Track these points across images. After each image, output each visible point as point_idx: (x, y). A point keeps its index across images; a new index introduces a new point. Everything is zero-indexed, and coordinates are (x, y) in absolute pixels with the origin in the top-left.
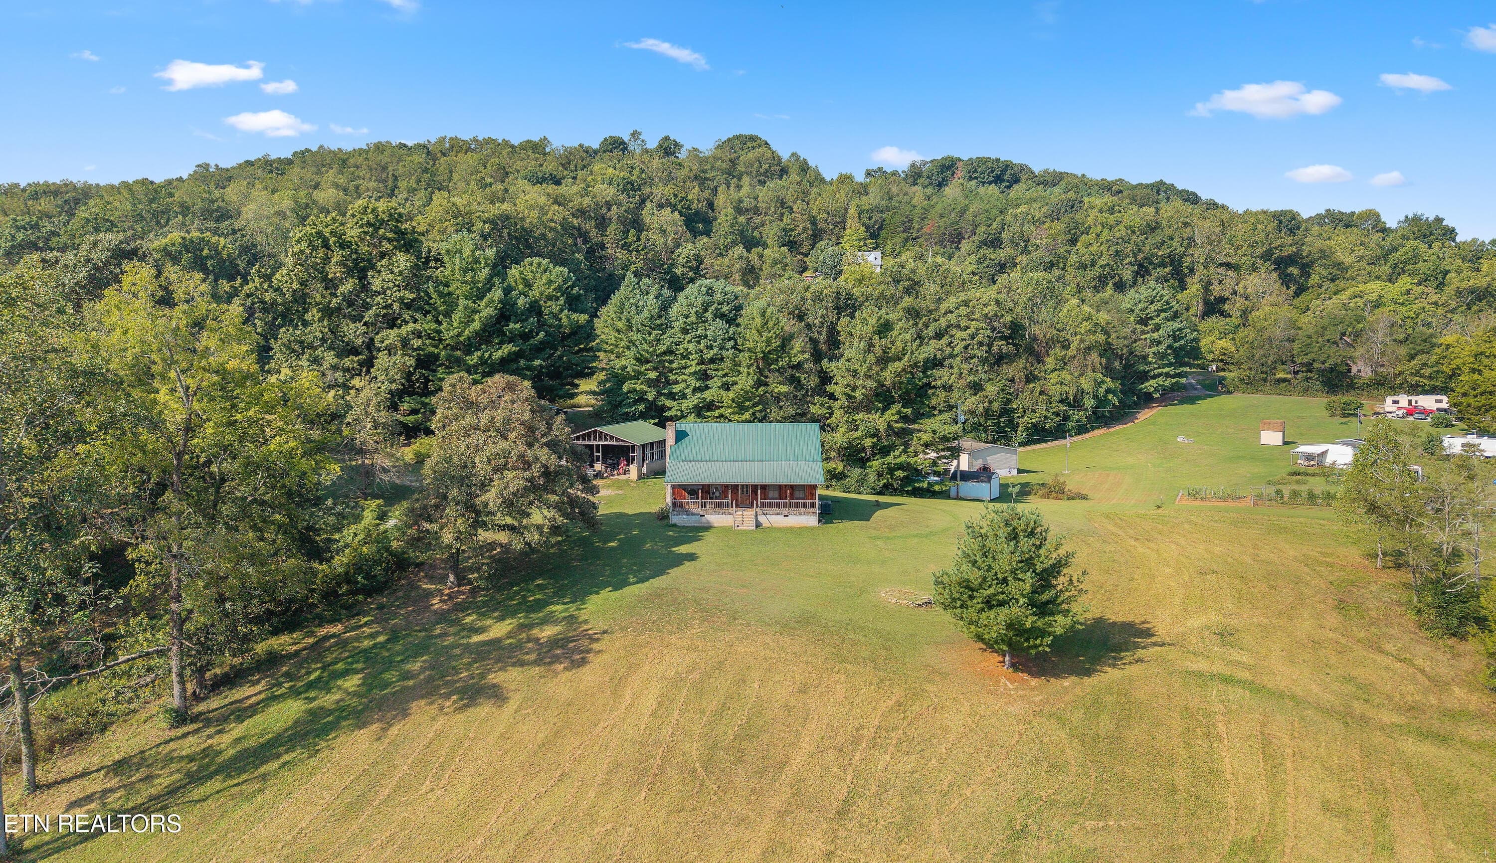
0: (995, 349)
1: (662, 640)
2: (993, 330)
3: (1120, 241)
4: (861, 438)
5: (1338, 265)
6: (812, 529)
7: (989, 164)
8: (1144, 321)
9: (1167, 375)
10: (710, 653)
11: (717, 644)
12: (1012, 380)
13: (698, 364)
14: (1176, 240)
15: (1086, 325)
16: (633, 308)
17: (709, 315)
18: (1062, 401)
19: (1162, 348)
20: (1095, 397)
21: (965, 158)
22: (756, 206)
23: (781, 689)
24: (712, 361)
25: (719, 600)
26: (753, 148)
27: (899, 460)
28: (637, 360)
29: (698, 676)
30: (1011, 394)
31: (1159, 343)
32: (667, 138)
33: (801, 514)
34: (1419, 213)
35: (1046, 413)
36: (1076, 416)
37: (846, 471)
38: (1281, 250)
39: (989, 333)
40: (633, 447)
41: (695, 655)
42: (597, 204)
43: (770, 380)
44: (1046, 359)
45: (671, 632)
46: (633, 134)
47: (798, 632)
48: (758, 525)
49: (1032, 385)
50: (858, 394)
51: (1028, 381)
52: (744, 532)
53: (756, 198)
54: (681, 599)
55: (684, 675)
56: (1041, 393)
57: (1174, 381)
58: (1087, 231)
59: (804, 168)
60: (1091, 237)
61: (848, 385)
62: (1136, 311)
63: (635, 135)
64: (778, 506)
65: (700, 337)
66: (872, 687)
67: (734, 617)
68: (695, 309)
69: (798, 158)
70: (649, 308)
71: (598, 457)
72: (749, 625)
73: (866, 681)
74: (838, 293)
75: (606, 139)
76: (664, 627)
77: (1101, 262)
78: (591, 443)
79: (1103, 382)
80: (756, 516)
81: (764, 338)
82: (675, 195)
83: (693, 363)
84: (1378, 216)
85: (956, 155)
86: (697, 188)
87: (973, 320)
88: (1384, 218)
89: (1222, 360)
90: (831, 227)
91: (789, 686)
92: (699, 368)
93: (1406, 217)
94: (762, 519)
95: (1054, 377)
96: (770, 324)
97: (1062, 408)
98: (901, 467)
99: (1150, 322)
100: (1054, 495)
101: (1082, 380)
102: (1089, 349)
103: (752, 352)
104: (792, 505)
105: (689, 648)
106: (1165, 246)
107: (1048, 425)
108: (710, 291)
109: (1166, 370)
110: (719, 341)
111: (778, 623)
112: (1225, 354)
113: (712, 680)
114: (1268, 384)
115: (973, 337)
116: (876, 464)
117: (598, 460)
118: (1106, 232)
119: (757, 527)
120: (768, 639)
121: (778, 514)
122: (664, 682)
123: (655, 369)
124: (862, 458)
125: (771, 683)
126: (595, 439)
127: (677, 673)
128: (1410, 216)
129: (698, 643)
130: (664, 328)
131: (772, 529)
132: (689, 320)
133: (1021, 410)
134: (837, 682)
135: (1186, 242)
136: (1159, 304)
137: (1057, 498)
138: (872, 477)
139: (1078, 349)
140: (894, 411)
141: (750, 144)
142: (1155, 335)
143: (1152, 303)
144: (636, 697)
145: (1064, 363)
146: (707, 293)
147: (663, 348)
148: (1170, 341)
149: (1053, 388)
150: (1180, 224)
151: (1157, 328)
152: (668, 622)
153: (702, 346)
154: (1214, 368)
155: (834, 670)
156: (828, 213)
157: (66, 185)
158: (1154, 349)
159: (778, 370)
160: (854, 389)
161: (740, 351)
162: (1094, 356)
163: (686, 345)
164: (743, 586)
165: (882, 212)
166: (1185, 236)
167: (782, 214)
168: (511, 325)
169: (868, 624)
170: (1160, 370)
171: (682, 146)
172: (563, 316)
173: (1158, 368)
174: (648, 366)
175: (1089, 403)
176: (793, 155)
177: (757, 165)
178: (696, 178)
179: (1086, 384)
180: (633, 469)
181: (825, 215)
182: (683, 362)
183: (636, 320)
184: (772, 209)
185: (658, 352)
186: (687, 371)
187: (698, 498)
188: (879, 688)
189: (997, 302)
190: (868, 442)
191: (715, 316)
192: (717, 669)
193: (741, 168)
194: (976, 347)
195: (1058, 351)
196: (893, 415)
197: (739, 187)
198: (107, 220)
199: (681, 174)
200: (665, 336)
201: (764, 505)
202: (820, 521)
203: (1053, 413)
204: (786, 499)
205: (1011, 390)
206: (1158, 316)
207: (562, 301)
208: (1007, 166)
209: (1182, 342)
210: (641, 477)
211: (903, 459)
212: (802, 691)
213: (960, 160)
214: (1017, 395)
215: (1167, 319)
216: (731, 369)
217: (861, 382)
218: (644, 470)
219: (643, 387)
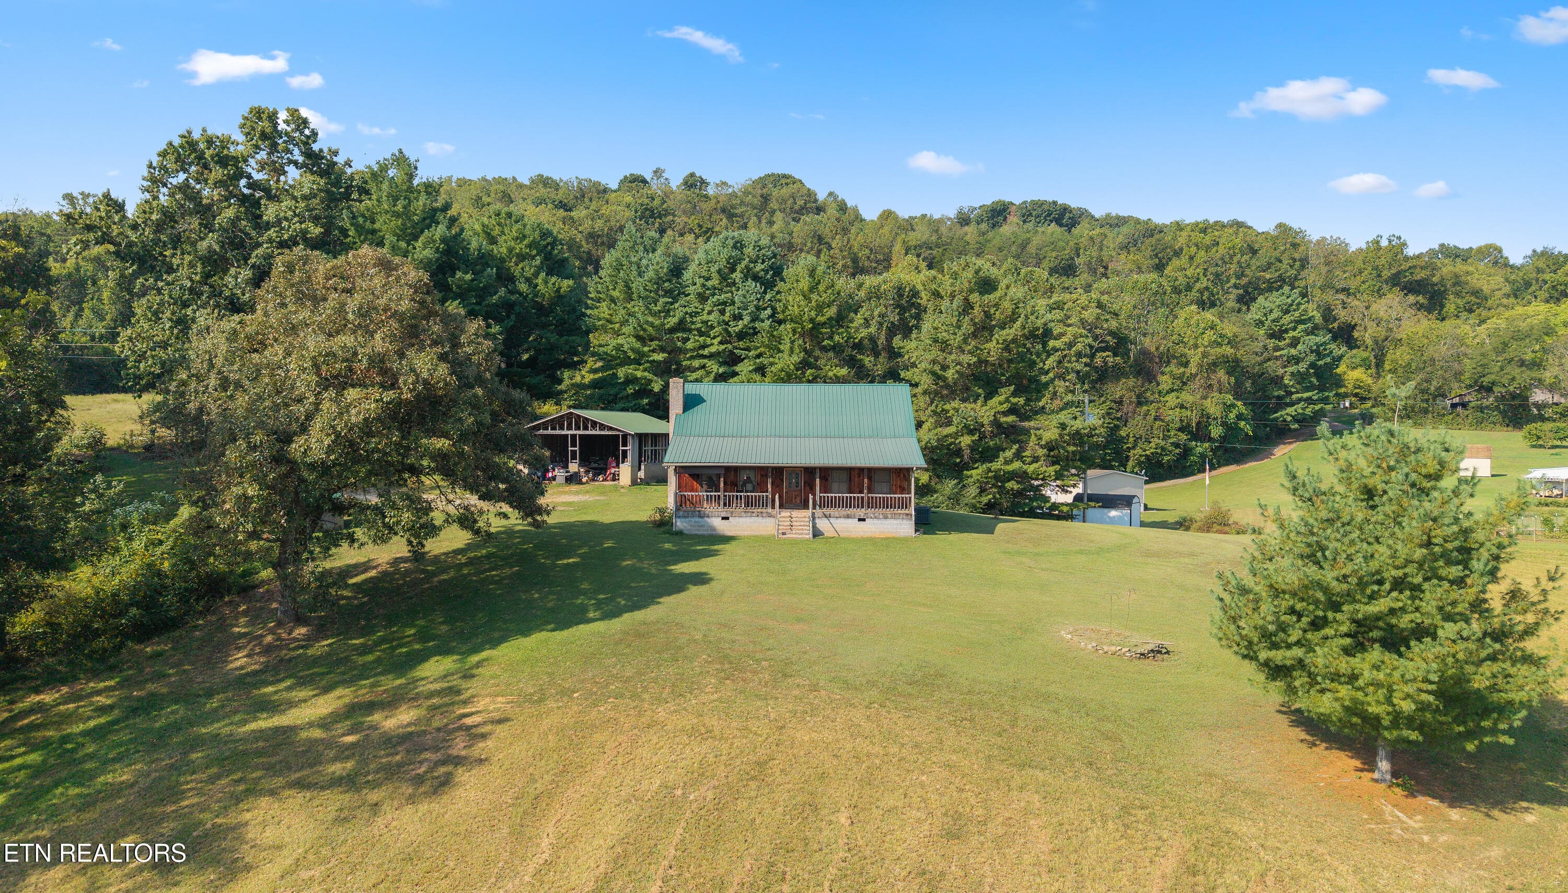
0: (1098, 361)
1: (639, 715)
2: (1096, 338)
3: (1220, 263)
4: (956, 435)
5: (1476, 293)
6: (905, 540)
7: (1046, 207)
8: (1277, 335)
9: (1309, 401)
10: (737, 742)
11: (753, 725)
12: (1120, 402)
13: (721, 343)
14: (1285, 262)
15: (1210, 335)
16: (634, 268)
17: (737, 276)
18: (1181, 429)
19: (1302, 367)
20: (1224, 424)
21: (1017, 202)
22: (790, 242)
23: (902, 829)
24: (741, 336)
25: (755, 643)
26: (787, 184)
27: (1010, 468)
28: (639, 338)
29: (710, 795)
30: (1118, 419)
31: (1297, 360)
32: (692, 175)
33: (886, 517)
34: (1550, 247)
35: (1162, 443)
36: (1201, 448)
37: (933, 483)
38: (1411, 274)
39: (1090, 340)
40: (625, 436)
41: (704, 748)
42: (611, 229)
43: (821, 362)
44: (1161, 378)
45: (660, 701)
46: (655, 172)
47: (918, 703)
48: (817, 533)
49: (1145, 408)
50: (950, 374)
51: (1140, 404)
52: (795, 543)
53: (791, 234)
54: (683, 640)
55: (679, 792)
56: (1156, 418)
57: (1317, 407)
58: (1178, 253)
59: (842, 207)
60: (1183, 261)
61: (934, 362)
62: (1267, 323)
63: (658, 173)
64: (848, 504)
65: (724, 303)
66: (1111, 825)
67: (784, 671)
68: (716, 267)
69: (836, 197)
70: (655, 267)
71: (574, 452)
72: (814, 688)
73: (1090, 808)
74: (900, 289)
75: (626, 177)
76: (645, 689)
77: (1198, 286)
78: (565, 432)
79: (1233, 406)
80: (814, 518)
81: (813, 303)
82: (700, 226)
83: (716, 341)
84: (1500, 251)
85: (1007, 199)
86: (724, 220)
87: (1069, 326)
88: (1506, 253)
89: (1356, 395)
90: (874, 265)
91: (918, 820)
92: (722, 347)
93: (1534, 251)
94: (822, 524)
95: (1171, 399)
96: (821, 288)
97: (1183, 437)
98: (1012, 476)
99: (1286, 336)
100: (1216, 527)
101: (1208, 403)
102: (1215, 364)
103: (796, 323)
104: (872, 504)
105: (693, 733)
106: (1272, 270)
107: (1166, 458)
108: (739, 245)
109: (1306, 395)
110: (751, 308)
111: (872, 684)
112: (1360, 387)
113: (742, 804)
114: (1430, 416)
115: (1070, 345)
116: (976, 473)
117: (574, 457)
118: (1202, 253)
119: (815, 536)
120: (858, 716)
121: (848, 517)
122: (634, 807)
123: (662, 349)
124: (956, 464)
125: (877, 813)
126: (569, 428)
127: (664, 785)
128: (1539, 250)
129: (713, 722)
130: (675, 295)
131: (838, 539)
132: (709, 284)
133: (1131, 440)
134: (1026, 812)
135: (1298, 263)
136: (1297, 314)
137: (1220, 532)
138: (973, 491)
139: (1200, 366)
140: (1002, 398)
141: (783, 181)
142: (1293, 352)
143: (1287, 312)
144: (565, 843)
145: (1183, 382)
146: (735, 247)
147: (672, 321)
148: (1313, 357)
149: (1171, 412)
150: (1288, 246)
151: (1294, 343)
152: (655, 680)
153: (727, 317)
154: (1347, 404)
155: (1013, 785)
156: (871, 250)
157: (25, 214)
158: (1290, 369)
159: (833, 348)
160: (945, 368)
161: (780, 322)
162: (1221, 374)
163: (705, 317)
164: (799, 620)
165: (931, 248)
166: (1297, 256)
167: (819, 252)
168: (459, 274)
169: (1052, 688)
170: (1299, 395)
171: (708, 184)
172: (539, 281)
173: (1297, 392)
174: (655, 344)
175: (1216, 431)
176: (831, 194)
177: (791, 200)
178: (724, 211)
179: (1213, 407)
180: (625, 471)
181: (867, 251)
182: (701, 339)
183: (637, 285)
184: (809, 245)
185: (667, 327)
186: (706, 352)
187: (718, 490)
188: (1127, 827)
189: (1100, 305)
190: (966, 441)
191: (745, 278)
192: (753, 778)
193: (774, 205)
194: (1074, 359)
195: (1173, 368)
196: (1001, 403)
197: (771, 223)
198: (43, 234)
199: (706, 207)
200: (677, 305)
201: (824, 504)
202: (916, 531)
203: (1172, 444)
204: (861, 492)
205: (1119, 414)
206: (1294, 329)
207: (538, 261)
208: (1065, 209)
209: (1328, 360)
210: (634, 482)
211: (1016, 465)
212: (954, 834)
213: (1012, 204)
214: (1127, 421)
215: (1308, 333)
216: (767, 346)
217: (953, 357)
218: (641, 474)
219: (646, 374)
